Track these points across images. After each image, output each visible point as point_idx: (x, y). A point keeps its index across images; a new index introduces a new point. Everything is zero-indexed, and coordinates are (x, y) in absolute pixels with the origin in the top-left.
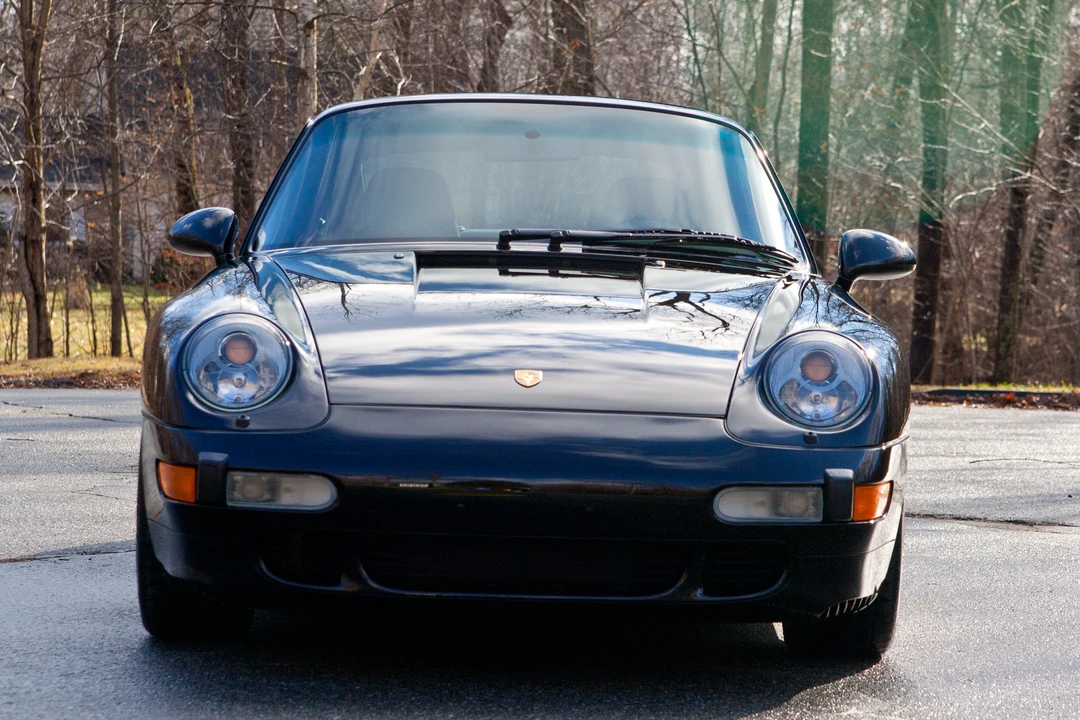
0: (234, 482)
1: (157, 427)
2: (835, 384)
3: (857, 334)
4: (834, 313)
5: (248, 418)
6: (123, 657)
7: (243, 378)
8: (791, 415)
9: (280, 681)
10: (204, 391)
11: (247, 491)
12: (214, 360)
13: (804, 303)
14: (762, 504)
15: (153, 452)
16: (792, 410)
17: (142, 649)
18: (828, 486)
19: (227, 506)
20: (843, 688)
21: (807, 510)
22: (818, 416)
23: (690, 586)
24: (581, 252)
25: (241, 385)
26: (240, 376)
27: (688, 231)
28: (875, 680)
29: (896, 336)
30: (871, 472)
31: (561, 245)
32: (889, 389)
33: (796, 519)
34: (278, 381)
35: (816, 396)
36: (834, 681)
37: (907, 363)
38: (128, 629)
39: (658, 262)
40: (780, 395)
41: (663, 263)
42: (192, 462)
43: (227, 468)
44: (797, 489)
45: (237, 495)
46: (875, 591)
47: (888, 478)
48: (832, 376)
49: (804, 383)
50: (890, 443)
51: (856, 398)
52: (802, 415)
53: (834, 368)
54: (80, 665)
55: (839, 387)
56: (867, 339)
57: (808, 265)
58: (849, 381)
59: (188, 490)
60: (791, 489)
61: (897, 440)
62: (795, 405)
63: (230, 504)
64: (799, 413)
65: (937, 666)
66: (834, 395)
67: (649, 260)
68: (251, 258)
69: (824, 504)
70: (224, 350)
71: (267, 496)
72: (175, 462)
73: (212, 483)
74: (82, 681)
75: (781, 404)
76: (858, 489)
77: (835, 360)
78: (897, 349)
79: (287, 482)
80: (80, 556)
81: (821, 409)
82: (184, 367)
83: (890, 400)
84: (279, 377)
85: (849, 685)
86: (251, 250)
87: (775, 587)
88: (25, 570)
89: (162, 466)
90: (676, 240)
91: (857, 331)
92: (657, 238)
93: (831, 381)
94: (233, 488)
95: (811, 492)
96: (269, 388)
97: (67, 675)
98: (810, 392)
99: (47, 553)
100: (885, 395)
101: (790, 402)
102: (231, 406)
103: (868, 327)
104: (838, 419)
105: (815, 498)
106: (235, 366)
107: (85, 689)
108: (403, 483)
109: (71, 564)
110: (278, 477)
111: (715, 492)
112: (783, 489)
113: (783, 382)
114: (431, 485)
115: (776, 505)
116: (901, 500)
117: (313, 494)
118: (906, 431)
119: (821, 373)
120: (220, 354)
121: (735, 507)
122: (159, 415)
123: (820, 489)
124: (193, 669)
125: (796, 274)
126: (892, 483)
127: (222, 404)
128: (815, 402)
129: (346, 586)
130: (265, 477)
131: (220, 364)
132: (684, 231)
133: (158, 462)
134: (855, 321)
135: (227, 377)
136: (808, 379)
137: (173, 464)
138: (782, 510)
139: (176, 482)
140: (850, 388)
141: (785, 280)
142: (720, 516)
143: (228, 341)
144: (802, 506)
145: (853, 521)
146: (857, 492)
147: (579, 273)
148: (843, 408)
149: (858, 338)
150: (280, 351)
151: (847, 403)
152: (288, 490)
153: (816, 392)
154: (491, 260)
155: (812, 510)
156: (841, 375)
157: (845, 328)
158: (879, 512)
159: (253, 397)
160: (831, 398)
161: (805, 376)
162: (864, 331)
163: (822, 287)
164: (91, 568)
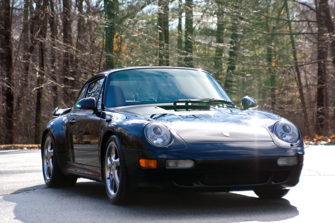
2: (291, 133)
14: (285, 161)
19: (165, 168)
21: (294, 162)
24: (192, 105)
33: (292, 164)
42: (157, 159)
43: (167, 159)
44: (292, 157)
45: (169, 166)
49: (284, 133)
59: (153, 165)
63: (167, 168)
69: (298, 160)
71: (176, 165)
82: (146, 136)
84: (169, 137)
110: (178, 161)
111: (277, 159)
113: (280, 133)
115: (288, 161)
117: (188, 164)
123: (297, 157)
129: (195, 186)
130: (175, 161)
133: (140, 159)
137: (148, 159)
142: (279, 164)
152: (181, 164)
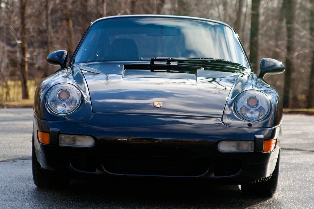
0: (61, 138)
1: (38, 119)
2: (258, 107)
3: (265, 91)
4: (258, 84)
5: (66, 117)
6: (26, 194)
7: (65, 104)
8: (243, 117)
9: (76, 203)
10: (53, 108)
11: (65, 141)
12: (56, 98)
13: (248, 81)
14: (234, 146)
15: (36, 128)
16: (244, 116)
17: (33, 192)
18: (255, 140)
19: (58, 145)
20: (260, 206)
21: (249, 148)
22: (252, 117)
23: (210, 173)
24: (177, 65)
25: (65, 106)
26: (64, 103)
27: (211, 58)
28: (271, 204)
29: (278, 92)
30: (270, 136)
31: (171, 63)
32: (276, 109)
33: (245, 151)
34: (76, 105)
35: (252, 111)
36: (257, 204)
37: (281, 101)
38: (30, 184)
39: (202, 68)
40: (240, 111)
41: (203, 68)
42: (48, 131)
43: (59, 133)
44: (246, 141)
45: (62, 142)
46: (271, 175)
47: (275, 138)
48: (257, 104)
49: (248, 107)
50: (276, 127)
51: (265, 112)
52: (247, 117)
53: (258, 102)
54: (12, 196)
55: (259, 108)
56: (269, 93)
57: (250, 70)
58: (263, 107)
59: (47, 141)
60: (243, 141)
61: (278, 126)
62: (245, 114)
63: (60, 145)
64: (246, 116)
65: (291, 199)
66: (258, 111)
67: (199, 67)
68: (72, 66)
69: (254, 146)
70: (59, 95)
71: (72, 143)
72: (43, 131)
73: (54, 138)
74: (11, 202)
75: (240, 114)
76: (265, 141)
77: (258, 100)
78: (278, 96)
79: (79, 138)
80: (20, 160)
81: (253, 115)
82: (46, 101)
83: (276, 113)
84: (77, 104)
85: (262, 205)
86: (72, 64)
87: (238, 173)
88: (2, 165)
89: (39, 132)
90: (208, 61)
91: (266, 90)
92: (201, 60)
93: (257, 106)
94: (61, 140)
95: (250, 142)
96: (74, 107)
97: (7, 200)
98: (250, 110)
99: (10, 159)
100: (274, 111)
101: (243, 113)
102: (61, 113)
103: (269, 89)
104: (259, 119)
105: (251, 144)
106: (63, 100)
107: (12, 205)
108: (119, 139)
109: (17, 163)
110: (75, 136)
111: (218, 142)
112: (241, 141)
113: (241, 107)
114: (128, 139)
115: (238, 147)
116: (279, 145)
117: (87, 142)
118: (281, 123)
119: (254, 103)
120: (58, 96)
121: (225, 147)
122: (38, 116)
123: (253, 141)
124: (49, 198)
125: (246, 72)
126: (276, 139)
127: (59, 113)
128: (251, 113)
129: (97, 172)
130: (71, 136)
131: (58, 99)
132: (210, 58)
133: (37, 131)
134: (265, 87)
135: (60, 104)
136: (249, 105)
137: (42, 132)
138: (240, 148)
139: (43, 138)
140: (263, 109)
141: (242, 74)
142: (220, 150)
143: (61, 92)
144: (247, 147)
145: (263, 152)
146: (265, 143)
147: (176, 71)
148: (261, 115)
149: (266, 92)
150: (77, 95)
151: (262, 113)
152: (79, 141)
153: (252, 110)
154: (148, 67)
155: (250, 148)
156: (260, 105)
157: (261, 89)
158: (272, 149)
159: (68, 110)
160: (257, 112)
161: (248, 105)
162: (268, 90)
163: (255, 76)
164: (23, 164)
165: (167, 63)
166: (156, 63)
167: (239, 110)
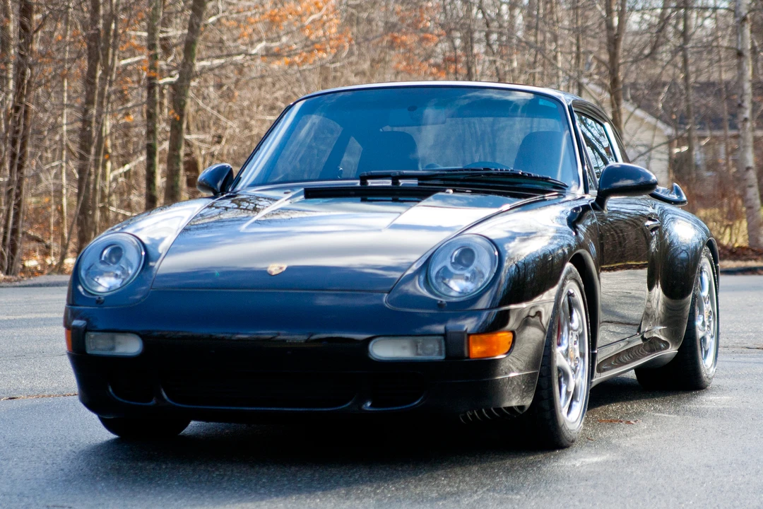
0: (90, 339)
2: (470, 269)
5: (103, 298)
11: (98, 344)
14: (405, 348)
18: (447, 336)
21: (435, 351)
27: (488, 169)
30: (485, 326)
31: (399, 181)
33: (427, 357)
34: (131, 275)
39: (449, 190)
40: (435, 277)
43: (86, 330)
45: (93, 347)
49: (451, 269)
51: (484, 278)
63: (89, 352)
69: (446, 347)
76: (472, 337)
77: (475, 253)
84: (132, 272)
87: (418, 401)
94: (90, 343)
105: (440, 343)
110: (113, 334)
111: (368, 340)
113: (439, 268)
115: (414, 348)
120: (103, 259)
121: (386, 351)
123: (442, 338)
126: (513, 332)
130: (107, 336)
132: (485, 169)
138: (419, 352)
142: (374, 356)
144: (432, 349)
145: (468, 358)
150: (136, 256)
152: (120, 343)
155: (438, 351)
165: (393, 183)
166: (371, 183)
167: (433, 273)
